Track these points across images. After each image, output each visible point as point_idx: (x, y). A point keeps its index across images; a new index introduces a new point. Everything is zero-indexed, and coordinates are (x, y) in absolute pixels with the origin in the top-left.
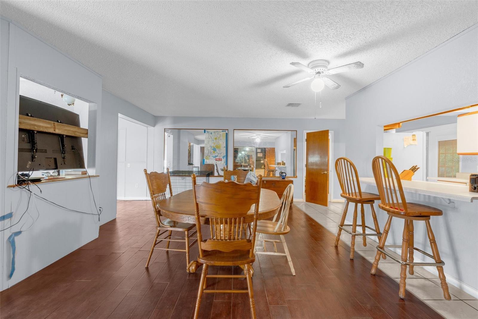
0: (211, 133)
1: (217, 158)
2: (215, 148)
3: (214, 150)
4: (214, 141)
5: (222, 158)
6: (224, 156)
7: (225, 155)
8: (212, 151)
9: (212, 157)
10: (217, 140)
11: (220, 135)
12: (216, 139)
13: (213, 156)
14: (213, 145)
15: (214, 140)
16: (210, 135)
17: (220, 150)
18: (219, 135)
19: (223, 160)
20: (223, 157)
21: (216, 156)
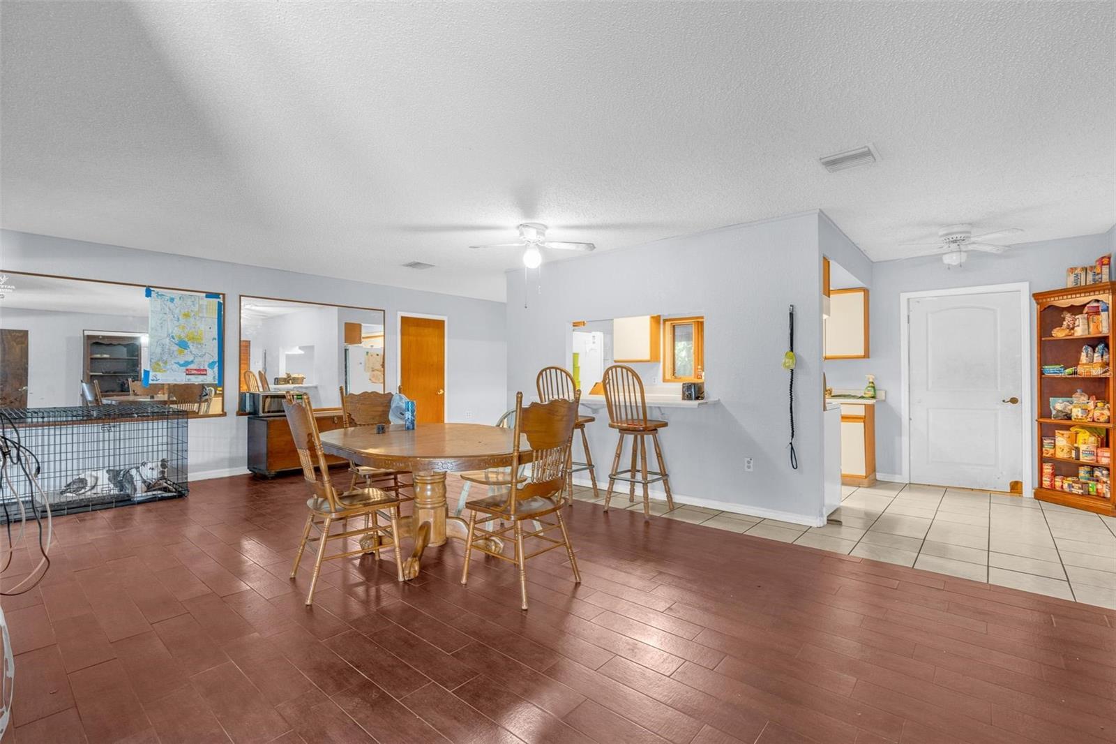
0: (172, 300)
1: (190, 367)
2: (186, 340)
3: (183, 345)
4: (182, 320)
5: (206, 367)
6: (214, 363)
7: (216, 359)
8: (176, 348)
9: (176, 366)
10: (192, 320)
11: (200, 306)
12: (187, 315)
13: (178, 363)
14: (176, 332)
15: (180, 317)
16: (169, 303)
17: (199, 346)
18: (197, 306)
19: (210, 372)
20: (211, 365)
21: (187, 363)
